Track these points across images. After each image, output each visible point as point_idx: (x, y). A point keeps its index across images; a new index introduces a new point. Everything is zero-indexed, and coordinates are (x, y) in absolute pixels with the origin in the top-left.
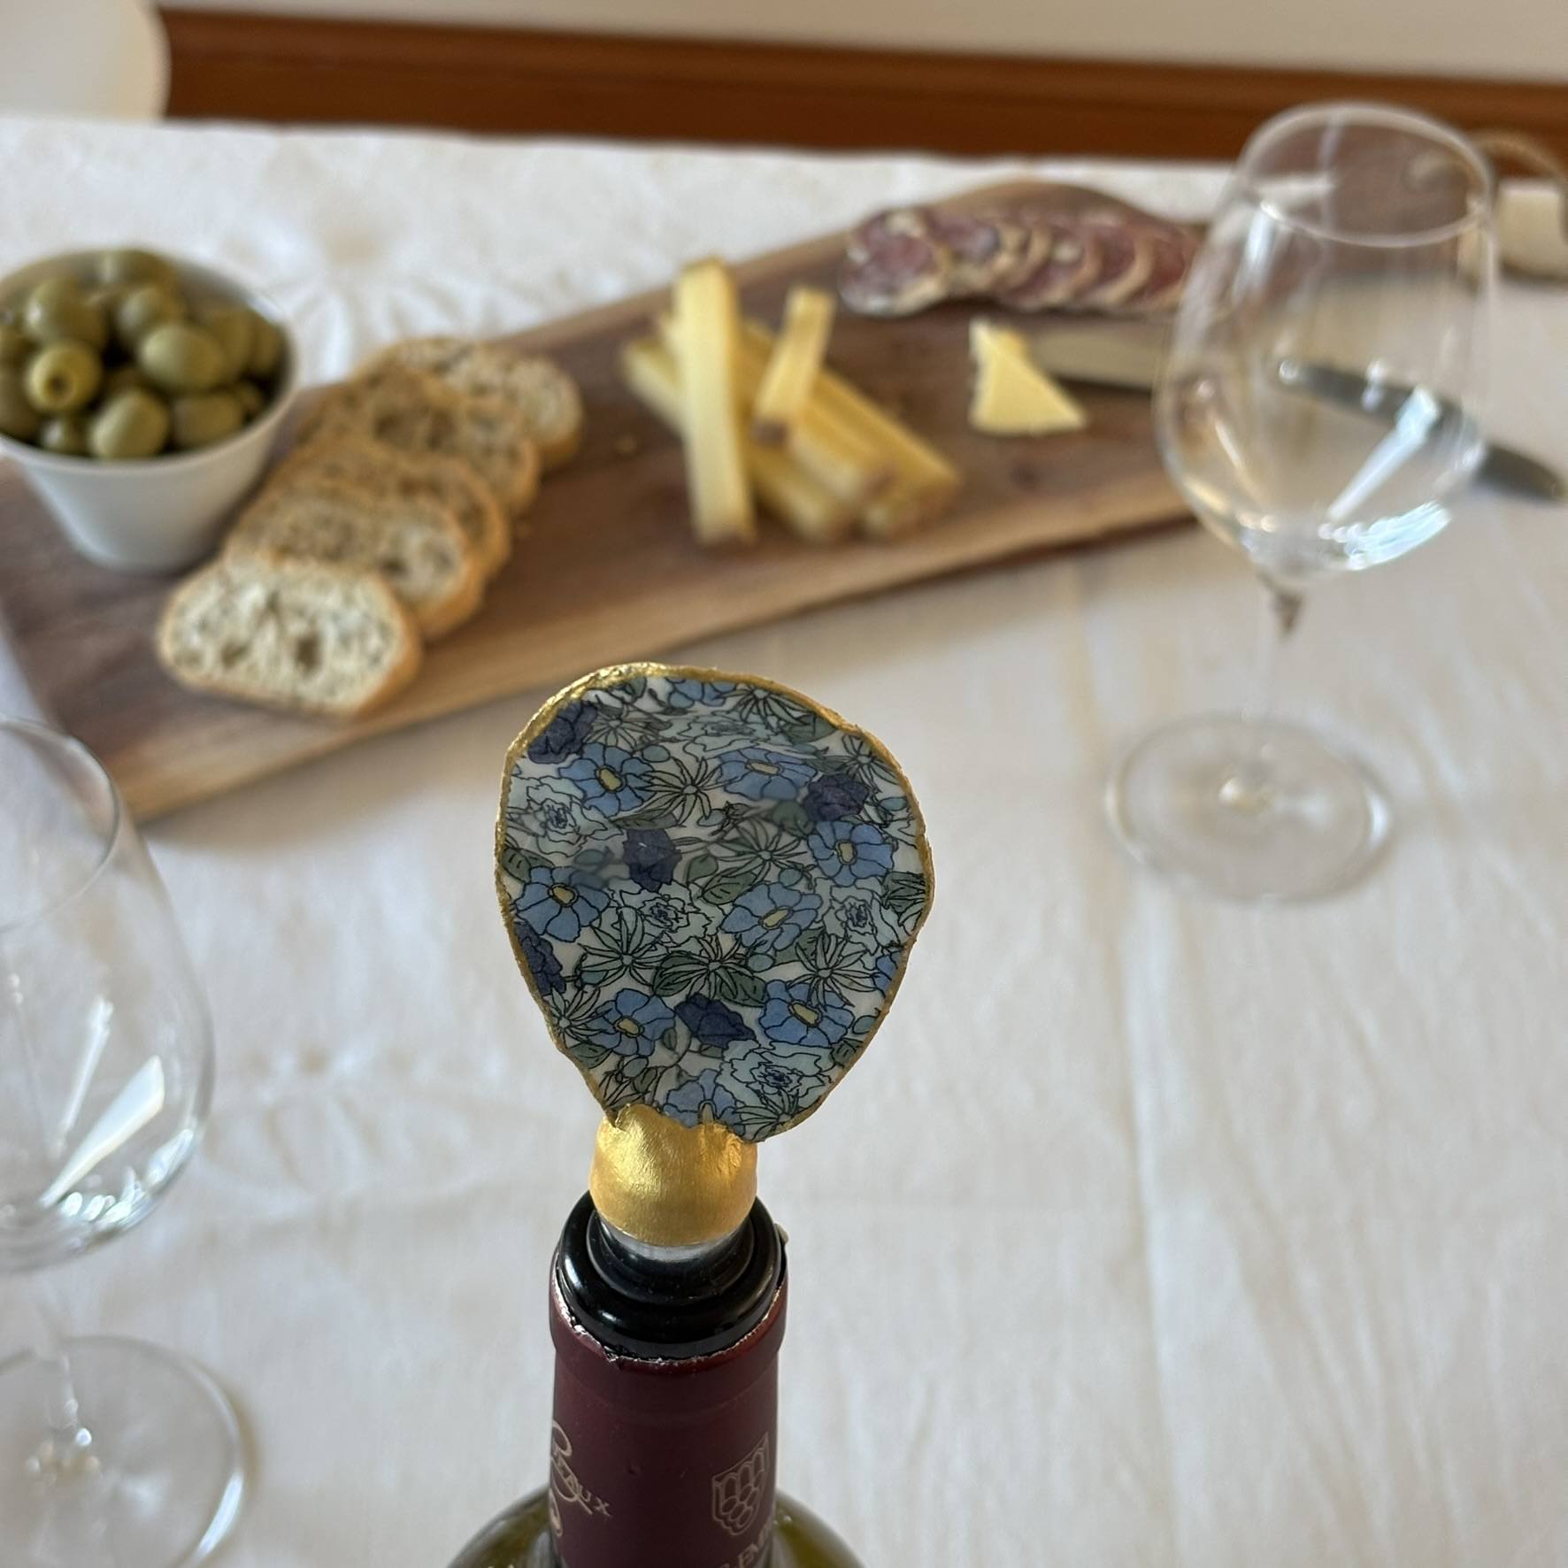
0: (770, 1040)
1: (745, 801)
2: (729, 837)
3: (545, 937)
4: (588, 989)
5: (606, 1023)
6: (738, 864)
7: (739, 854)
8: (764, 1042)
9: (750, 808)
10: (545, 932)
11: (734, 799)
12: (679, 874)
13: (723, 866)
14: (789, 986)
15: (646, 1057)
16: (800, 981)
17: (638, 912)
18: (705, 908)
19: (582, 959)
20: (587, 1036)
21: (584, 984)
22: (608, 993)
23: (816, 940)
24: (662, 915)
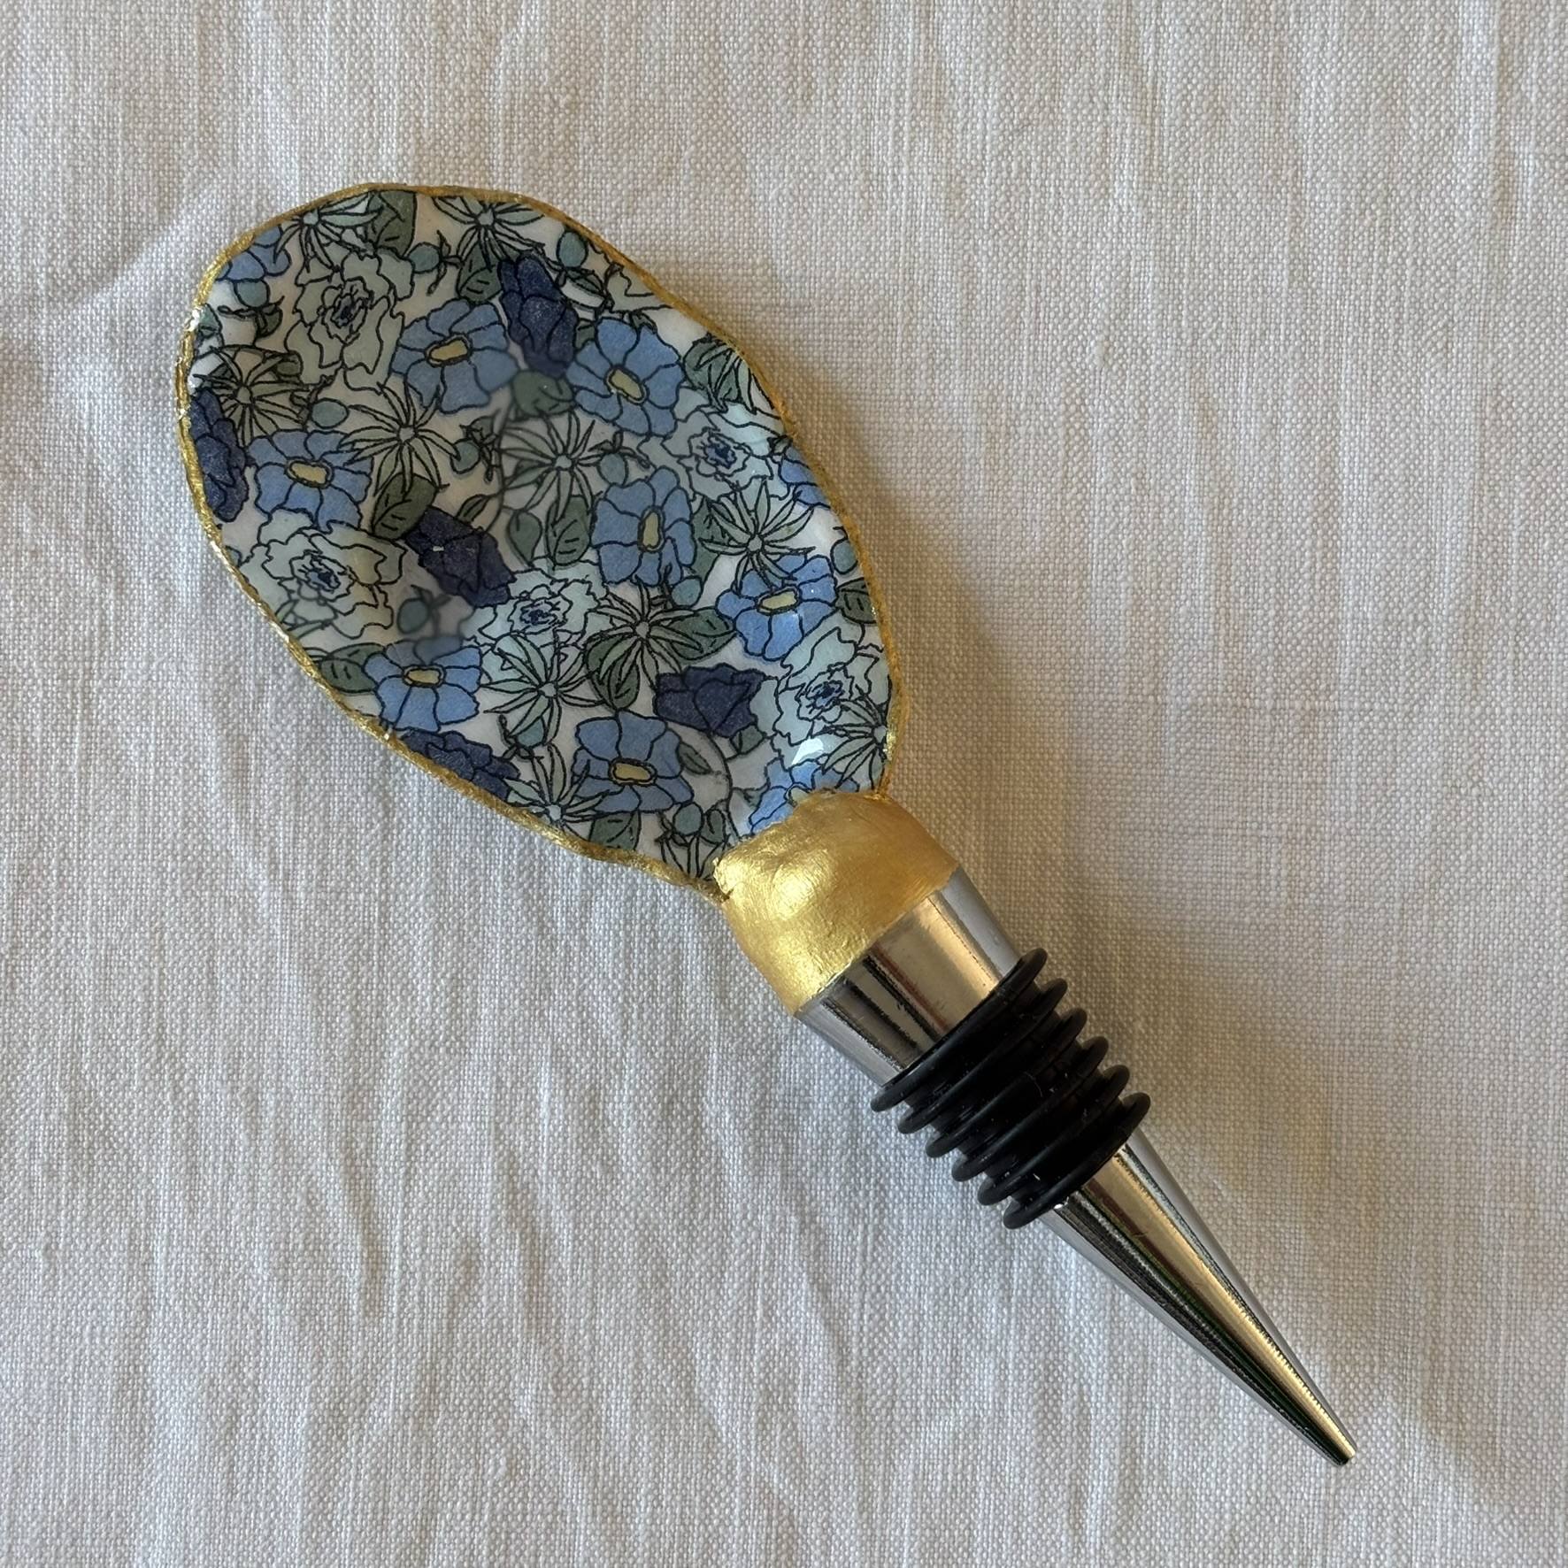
0: (779, 663)
1: (478, 413)
2: (509, 470)
3: (445, 729)
4: (540, 751)
5: (599, 782)
6: (551, 496)
7: (539, 482)
8: (774, 670)
9: (493, 417)
10: (439, 724)
11: (466, 417)
12: (513, 563)
13: (540, 512)
14: (736, 589)
15: (690, 802)
16: (740, 574)
17: (513, 634)
18: (570, 573)
19: (503, 724)
20: (592, 808)
21: (530, 750)
22: (566, 743)
23: (711, 517)
24: (535, 617)
